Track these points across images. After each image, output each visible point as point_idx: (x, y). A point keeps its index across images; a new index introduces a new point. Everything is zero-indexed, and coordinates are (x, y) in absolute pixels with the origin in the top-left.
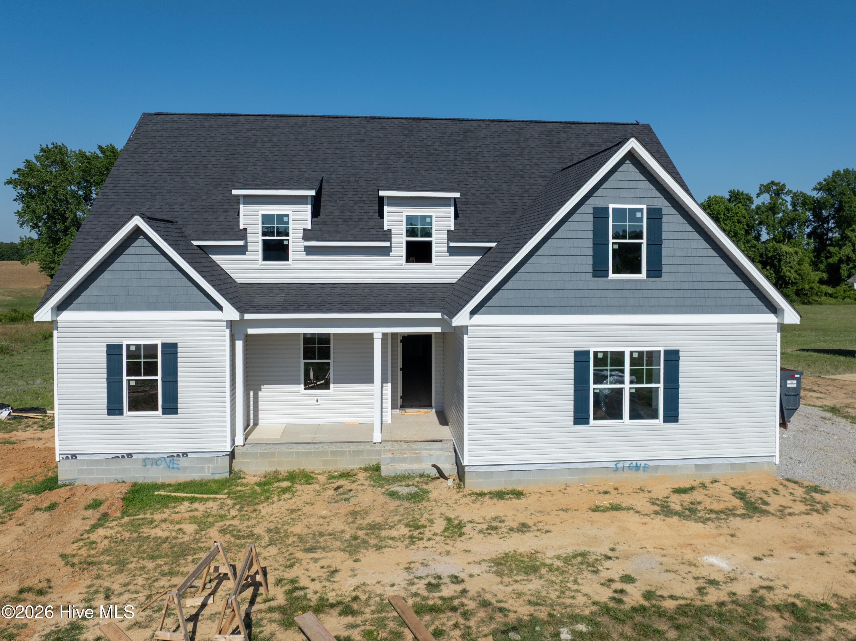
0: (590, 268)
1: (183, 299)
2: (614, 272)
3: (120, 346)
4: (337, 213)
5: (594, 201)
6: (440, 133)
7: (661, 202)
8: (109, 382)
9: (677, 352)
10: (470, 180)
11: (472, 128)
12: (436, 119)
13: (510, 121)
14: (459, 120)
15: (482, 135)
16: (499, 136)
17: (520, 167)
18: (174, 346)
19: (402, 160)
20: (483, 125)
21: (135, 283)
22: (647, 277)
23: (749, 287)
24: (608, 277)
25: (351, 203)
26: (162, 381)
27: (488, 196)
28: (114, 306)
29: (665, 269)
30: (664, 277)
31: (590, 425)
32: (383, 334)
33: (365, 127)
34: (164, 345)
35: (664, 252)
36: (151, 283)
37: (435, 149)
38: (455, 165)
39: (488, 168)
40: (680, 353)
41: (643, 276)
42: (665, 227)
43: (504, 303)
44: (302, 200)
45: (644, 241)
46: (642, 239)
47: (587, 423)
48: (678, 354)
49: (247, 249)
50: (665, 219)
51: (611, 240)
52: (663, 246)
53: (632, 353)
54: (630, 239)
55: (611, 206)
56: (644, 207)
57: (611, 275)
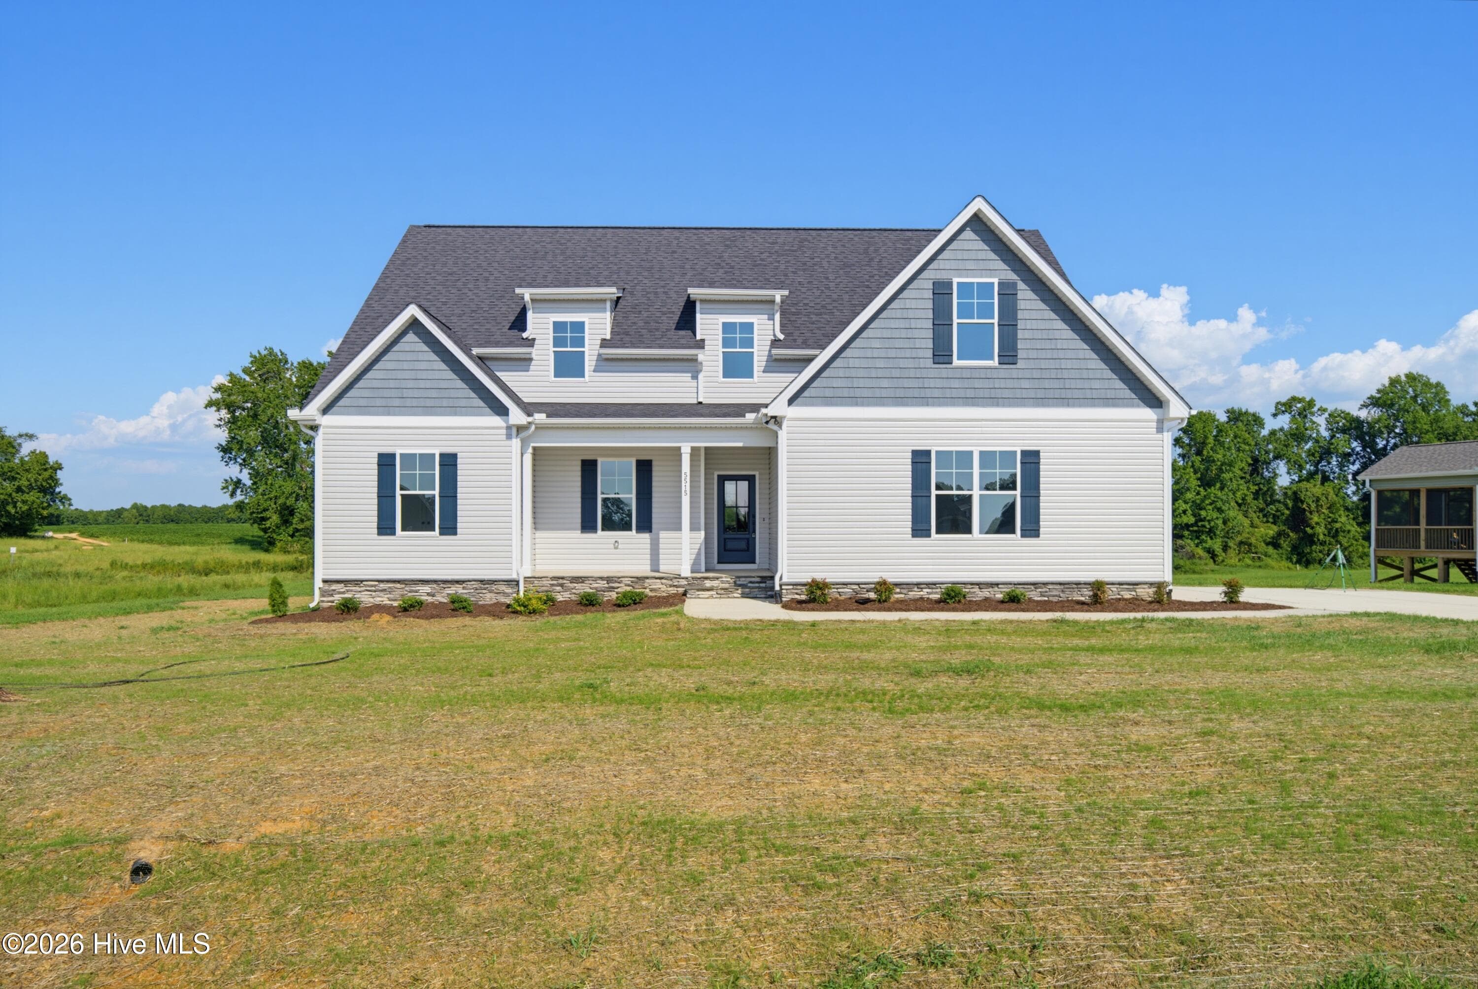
0: (929, 353)
1: (463, 403)
2: (959, 359)
3: (393, 456)
4: (641, 324)
5: (932, 274)
6: (769, 243)
7: (1012, 276)
8: (379, 497)
9: (1037, 454)
10: (803, 290)
11: (810, 238)
12: (766, 229)
13: (859, 230)
14: (794, 229)
15: (822, 245)
16: (843, 246)
17: (867, 277)
18: (454, 456)
19: (721, 271)
20: (823, 233)
21: (411, 384)
22: (1000, 363)
24: (951, 363)
25: (658, 314)
26: (440, 496)
27: (823, 307)
28: (388, 410)
29: (1021, 354)
30: (1021, 364)
31: (932, 539)
32: (693, 449)
33: (677, 238)
34: (442, 455)
35: (1018, 335)
36: (428, 384)
37: (762, 260)
38: (786, 275)
39: (827, 278)
40: (1041, 454)
41: (995, 363)
42: (1021, 305)
43: (828, 393)
44: (601, 305)
45: (995, 321)
46: (993, 318)
47: (929, 536)
48: (1039, 456)
49: (533, 363)
50: (1020, 295)
51: (956, 321)
52: (1019, 327)
53: (982, 453)
54: (978, 318)
55: (956, 281)
56: (996, 281)
57: (956, 362)
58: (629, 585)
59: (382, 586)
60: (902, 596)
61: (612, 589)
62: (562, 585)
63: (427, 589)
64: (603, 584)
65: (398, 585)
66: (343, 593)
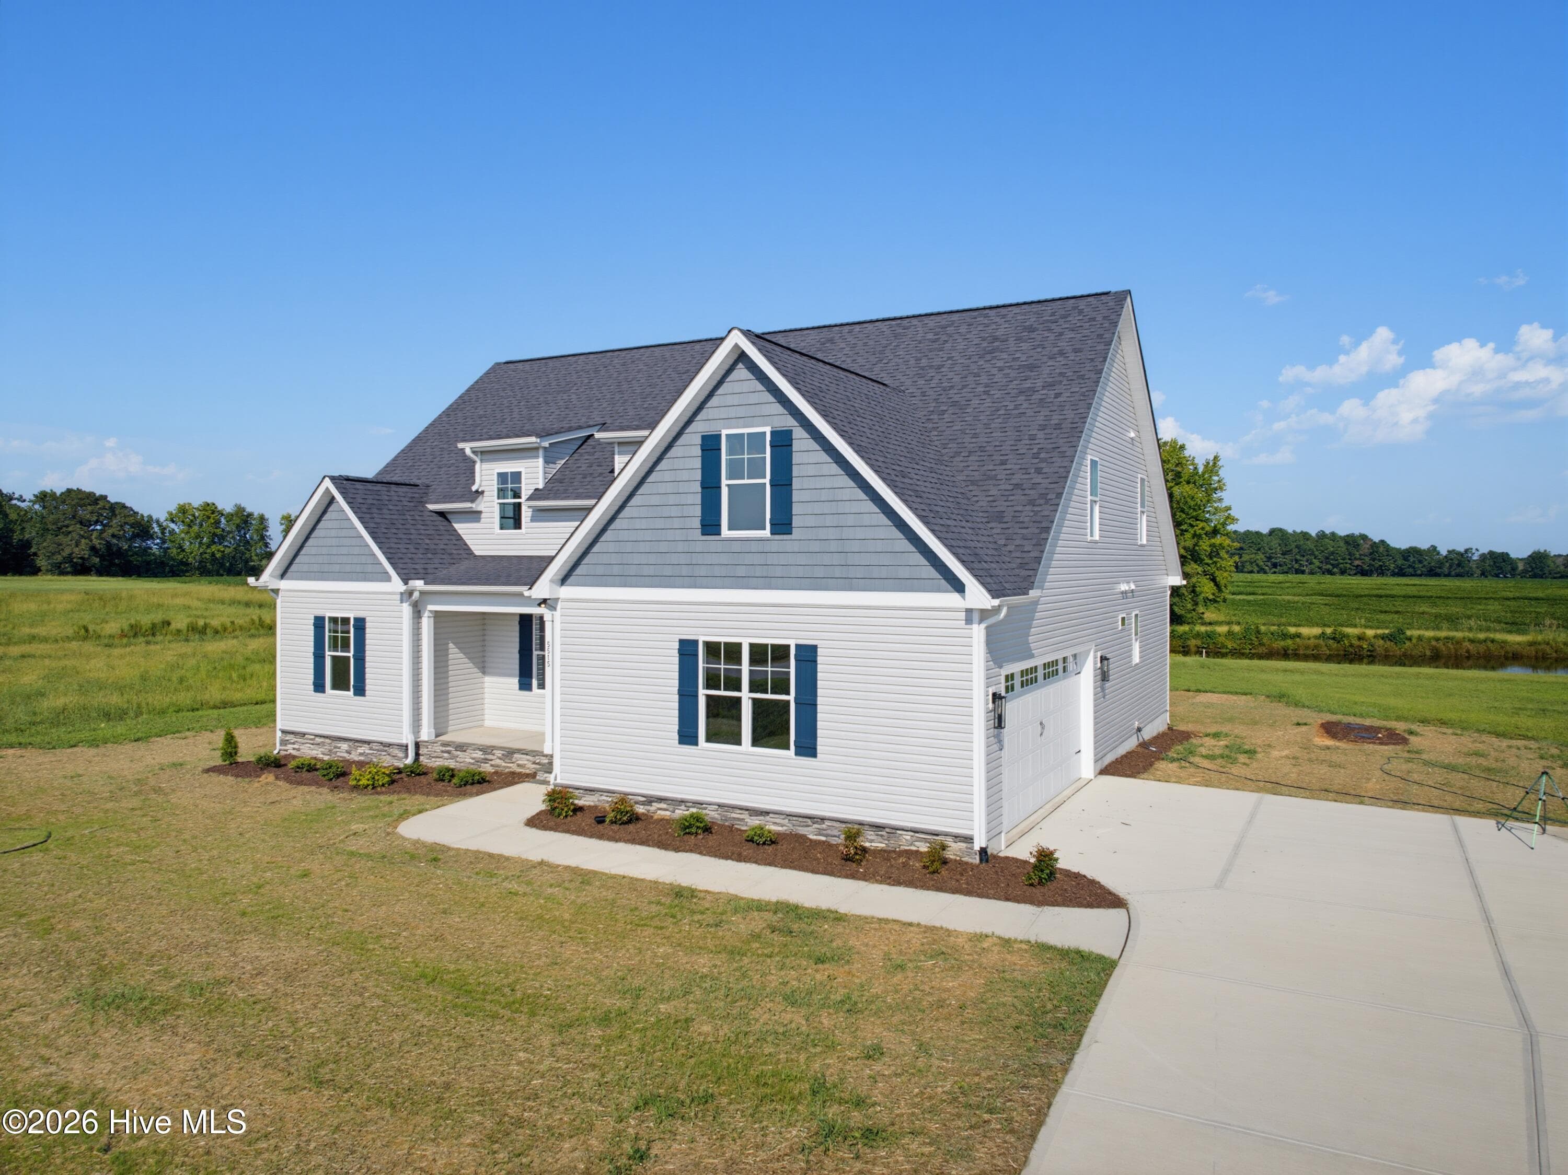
0: (697, 523)
2: (730, 529)
3: (324, 618)
5: (700, 427)
7: (790, 422)
8: (315, 656)
9: (814, 648)
18: (363, 621)
21: (335, 551)
22: (772, 534)
23: (916, 548)
24: (720, 534)
26: (354, 659)
28: (321, 576)
29: (795, 522)
30: (796, 533)
31: (699, 747)
34: (355, 619)
35: (796, 496)
40: (819, 650)
41: (766, 533)
42: (796, 459)
43: (600, 570)
44: (534, 453)
45: (767, 481)
46: (765, 477)
47: (696, 744)
48: (816, 652)
49: (483, 515)
50: (796, 446)
51: (725, 482)
52: (794, 487)
53: (752, 646)
54: (748, 478)
55: (724, 432)
56: (768, 430)
57: (725, 532)
58: (500, 759)
59: (318, 740)
60: (668, 813)
61: (486, 761)
62: (449, 752)
63: (345, 746)
64: (479, 755)
65: (328, 741)
66: (293, 743)
